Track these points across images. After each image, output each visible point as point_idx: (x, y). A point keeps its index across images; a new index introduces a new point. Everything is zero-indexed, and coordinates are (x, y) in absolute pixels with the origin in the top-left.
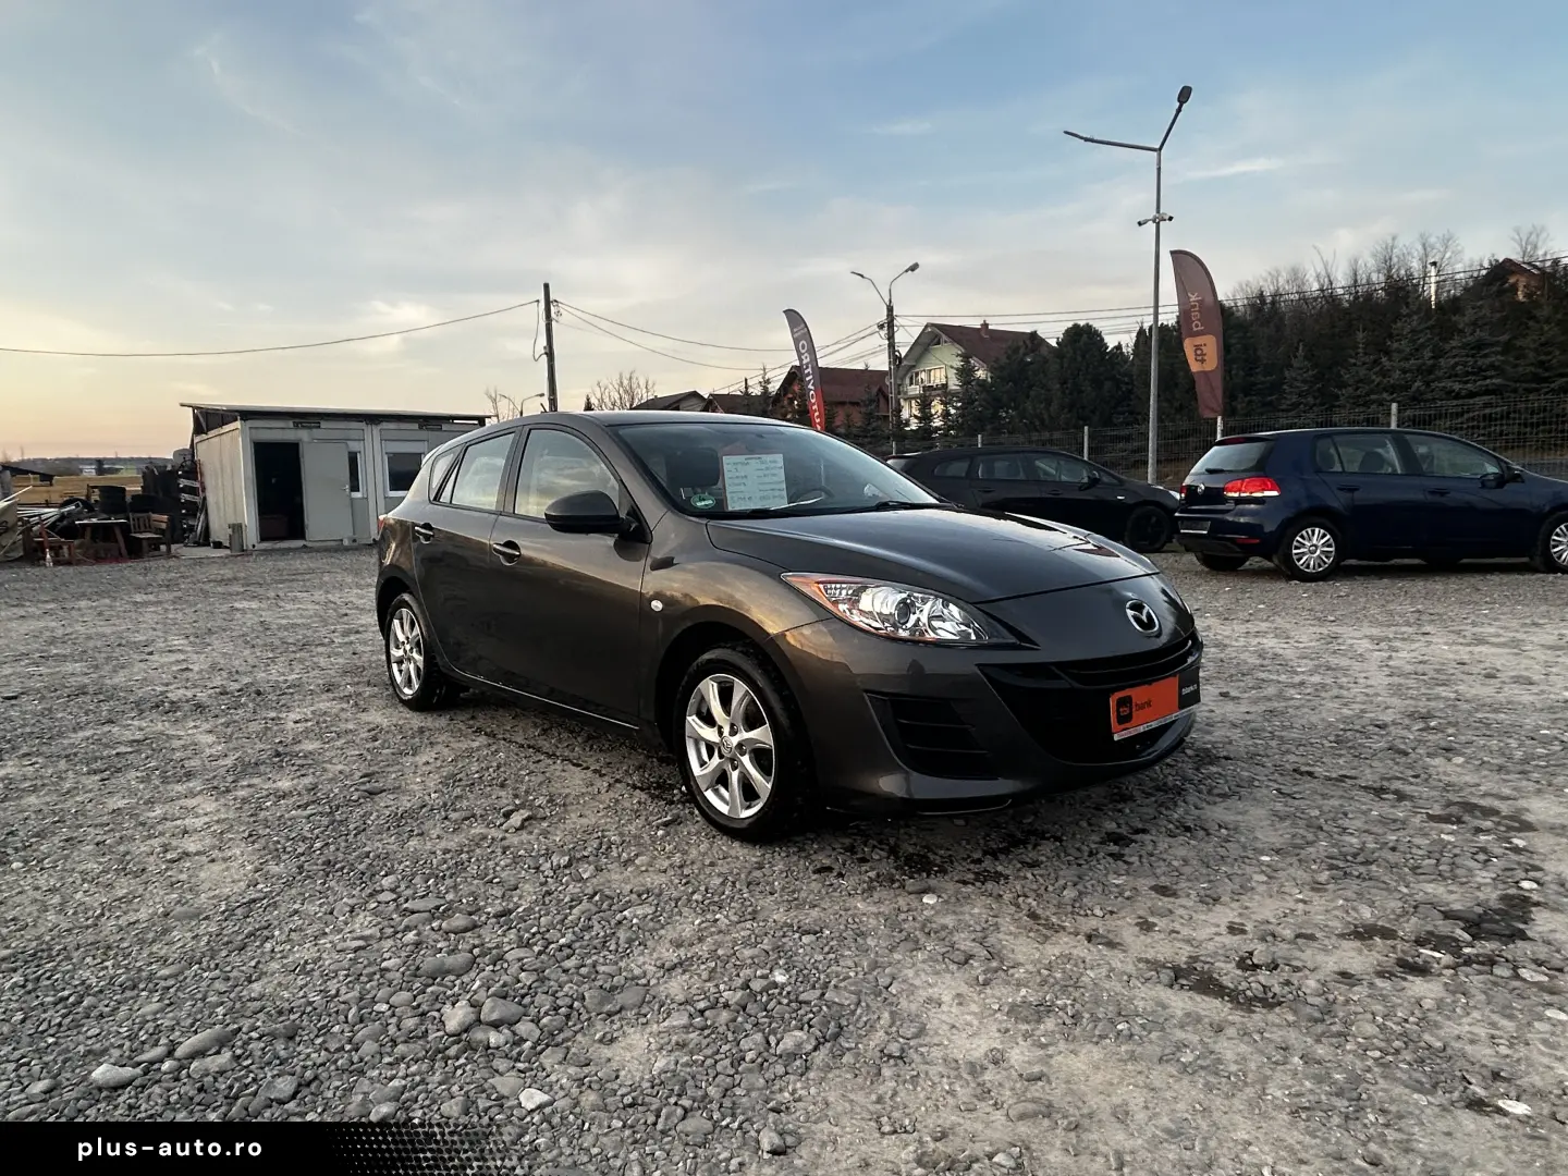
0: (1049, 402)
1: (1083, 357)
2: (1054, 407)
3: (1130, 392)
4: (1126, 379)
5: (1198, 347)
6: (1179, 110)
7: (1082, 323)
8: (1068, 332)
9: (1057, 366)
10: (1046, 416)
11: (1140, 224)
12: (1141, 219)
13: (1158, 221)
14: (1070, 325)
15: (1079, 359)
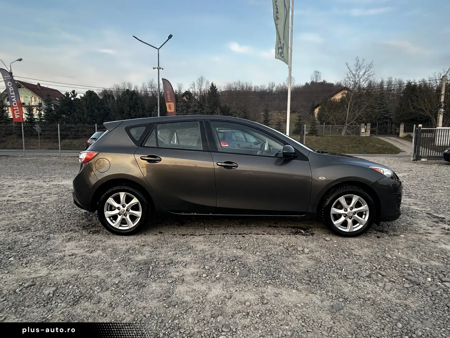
0: (83, 114)
1: (94, 101)
2: (85, 116)
3: (109, 113)
4: (107, 109)
5: (169, 105)
6: (167, 40)
7: (91, 90)
8: (87, 92)
9: (85, 103)
10: (82, 118)
11: (154, 68)
12: (154, 67)
13: (159, 68)
14: (88, 90)
15: (92, 101)
